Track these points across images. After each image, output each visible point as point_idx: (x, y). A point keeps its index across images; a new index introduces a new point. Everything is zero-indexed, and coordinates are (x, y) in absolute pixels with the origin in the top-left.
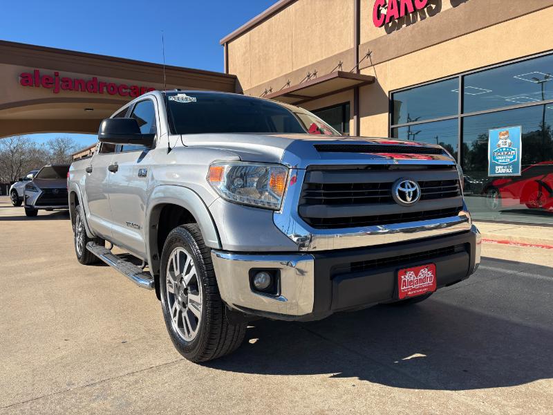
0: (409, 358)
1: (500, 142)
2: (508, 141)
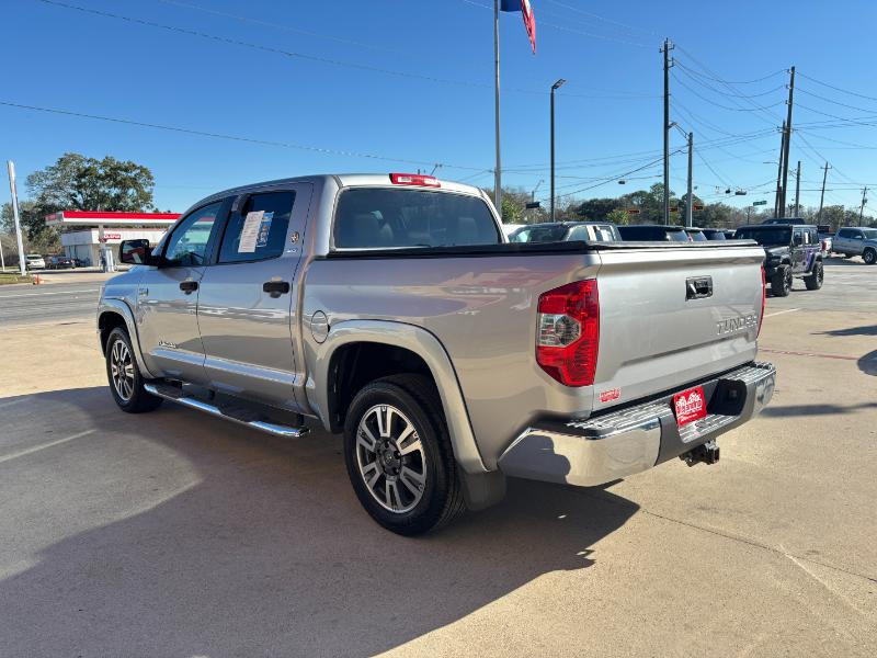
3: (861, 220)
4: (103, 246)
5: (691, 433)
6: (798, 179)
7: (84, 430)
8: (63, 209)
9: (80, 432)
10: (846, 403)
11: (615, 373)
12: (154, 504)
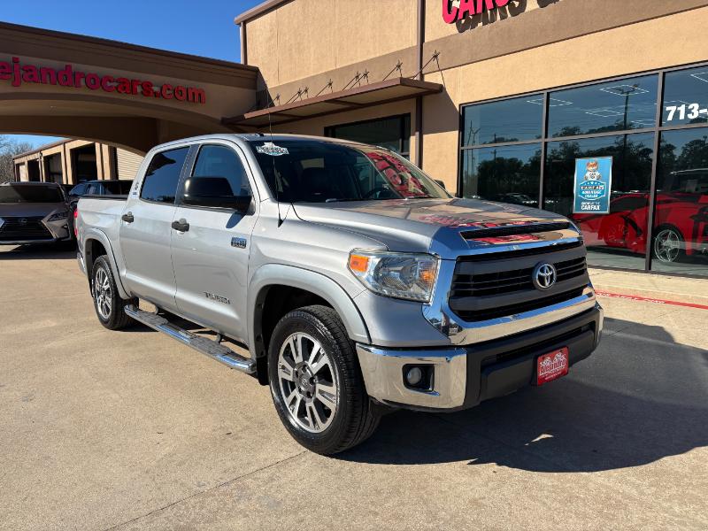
0: (538, 439)
1: (588, 174)
2: (597, 173)
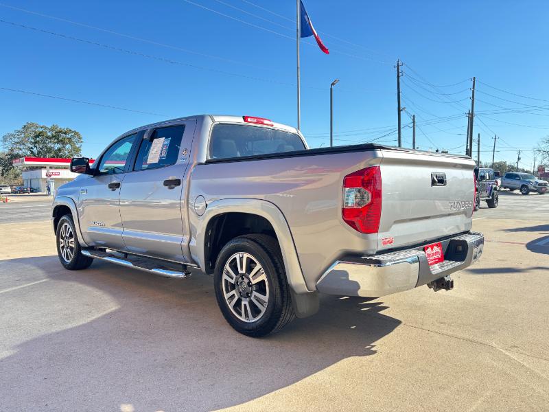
3: (517, 169)
4: (49, 179)
5: (436, 269)
6: (479, 144)
7: (42, 279)
8: (25, 156)
9: (39, 280)
10: (522, 267)
11: (391, 227)
12: (89, 320)
